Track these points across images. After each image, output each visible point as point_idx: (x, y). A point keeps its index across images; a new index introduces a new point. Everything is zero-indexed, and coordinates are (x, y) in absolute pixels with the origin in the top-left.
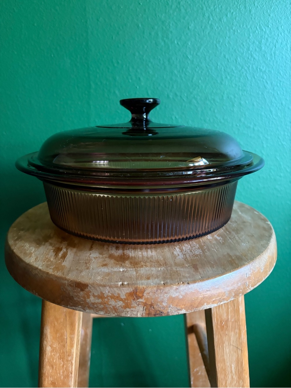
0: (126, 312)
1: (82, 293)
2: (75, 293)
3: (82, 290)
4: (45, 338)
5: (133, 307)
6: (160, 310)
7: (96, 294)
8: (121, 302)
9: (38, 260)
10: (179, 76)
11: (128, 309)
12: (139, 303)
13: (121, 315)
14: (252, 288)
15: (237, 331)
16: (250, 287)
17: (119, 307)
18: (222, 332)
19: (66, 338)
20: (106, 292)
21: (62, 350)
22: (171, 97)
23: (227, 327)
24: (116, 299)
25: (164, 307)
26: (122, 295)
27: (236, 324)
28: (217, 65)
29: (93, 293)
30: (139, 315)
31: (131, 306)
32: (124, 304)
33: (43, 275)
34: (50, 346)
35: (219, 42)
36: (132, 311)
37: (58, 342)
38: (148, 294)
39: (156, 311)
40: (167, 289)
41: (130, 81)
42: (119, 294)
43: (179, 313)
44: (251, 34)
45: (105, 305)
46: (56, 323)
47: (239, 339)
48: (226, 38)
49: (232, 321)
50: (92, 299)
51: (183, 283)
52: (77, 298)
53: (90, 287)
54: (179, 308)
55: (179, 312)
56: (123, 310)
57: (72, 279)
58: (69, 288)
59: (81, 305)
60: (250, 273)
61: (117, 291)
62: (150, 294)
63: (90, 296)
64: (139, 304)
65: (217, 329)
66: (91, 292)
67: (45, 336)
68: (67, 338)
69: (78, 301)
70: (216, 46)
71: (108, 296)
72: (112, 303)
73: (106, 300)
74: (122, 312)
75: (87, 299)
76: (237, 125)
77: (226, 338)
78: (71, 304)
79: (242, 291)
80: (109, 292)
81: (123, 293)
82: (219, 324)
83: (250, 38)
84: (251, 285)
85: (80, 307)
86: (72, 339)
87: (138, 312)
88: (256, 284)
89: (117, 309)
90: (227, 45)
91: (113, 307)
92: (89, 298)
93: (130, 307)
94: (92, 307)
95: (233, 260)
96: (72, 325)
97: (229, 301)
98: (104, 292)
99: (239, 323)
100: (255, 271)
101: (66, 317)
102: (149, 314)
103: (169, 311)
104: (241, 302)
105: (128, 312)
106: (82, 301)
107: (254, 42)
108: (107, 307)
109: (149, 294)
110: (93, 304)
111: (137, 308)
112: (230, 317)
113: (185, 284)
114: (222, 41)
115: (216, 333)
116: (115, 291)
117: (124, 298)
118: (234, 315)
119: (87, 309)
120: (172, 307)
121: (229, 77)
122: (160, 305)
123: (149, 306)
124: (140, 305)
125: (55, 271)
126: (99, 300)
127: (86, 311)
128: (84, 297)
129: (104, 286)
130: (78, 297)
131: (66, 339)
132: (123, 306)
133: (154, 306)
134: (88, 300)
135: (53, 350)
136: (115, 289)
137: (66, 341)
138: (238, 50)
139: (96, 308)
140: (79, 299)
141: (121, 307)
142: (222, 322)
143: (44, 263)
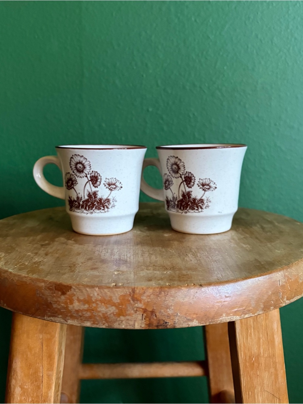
0: (120, 322)
1: (63, 297)
2: (54, 298)
3: (64, 293)
4: (14, 375)
5: (129, 315)
6: (164, 319)
7: (81, 298)
8: (114, 308)
9: (8, 264)
10: (197, 61)
11: (122, 318)
12: (136, 309)
13: (113, 326)
14: (288, 302)
15: (272, 370)
16: (284, 300)
17: (110, 314)
18: (252, 372)
19: (41, 375)
20: (94, 295)
21: (35, 394)
22: (187, 88)
23: (259, 366)
24: (106, 303)
25: (169, 316)
26: (114, 298)
27: (271, 360)
28: (248, 47)
29: (78, 297)
30: (137, 327)
31: (126, 313)
32: (117, 311)
33: (14, 279)
34: (20, 387)
35: (249, 18)
36: (128, 320)
37: (31, 381)
38: (148, 298)
39: (159, 320)
40: (173, 291)
41: (135, 68)
42: (111, 297)
43: (189, 325)
44: (290, 8)
45: (93, 313)
46: (29, 353)
47: (276, 382)
48: (258, 13)
49: (265, 356)
50: (76, 305)
51: (194, 284)
52: (56, 305)
53: (74, 289)
54: (189, 318)
55: (189, 323)
56: (116, 319)
57: (51, 281)
58: (47, 293)
59: (61, 315)
60: (284, 280)
61: (109, 294)
62: (151, 297)
63: (74, 300)
64: (137, 311)
65: (245, 368)
66: (74, 295)
67: (14, 372)
68: (43, 376)
69: (58, 309)
70: (246, 24)
71: (96, 300)
72: (102, 309)
73: (94, 305)
74: (115, 322)
75: (69, 305)
76: (275, 125)
77: (258, 380)
78: (49, 314)
79: (274, 304)
80: (98, 295)
81: (117, 295)
82: (248, 360)
83: (290, 12)
84: (287, 297)
85: (61, 317)
86: (49, 377)
87: (135, 321)
88: (294, 297)
89: (109, 318)
90: (259, 22)
91: (103, 314)
92: (72, 303)
93: (124, 314)
94: (75, 316)
95: (262, 265)
96: (50, 357)
97: (256, 314)
98: (92, 295)
99: (274, 360)
100: (291, 279)
101: (43, 346)
102: (149, 325)
103: (177, 321)
104: (276, 330)
105: (122, 321)
106: (63, 307)
107: (295, 18)
108: (95, 316)
109: (149, 296)
110: (78, 311)
111: (134, 315)
112: (262, 351)
113: (196, 286)
114: (252, 17)
115: (244, 374)
116: (106, 293)
117: (117, 303)
118: (268, 347)
119: (69, 319)
120: (179, 316)
121: (263, 63)
122: (164, 313)
123: (149, 313)
124: (139, 311)
125: (29, 274)
126: (85, 306)
127: (67, 322)
128: (66, 303)
129: (92, 287)
130: (58, 303)
131: (41, 378)
132: (116, 313)
133: (157, 314)
134: (70, 307)
135: (24, 392)
136: (106, 290)
137: (41, 380)
138: (274, 28)
139: (81, 316)
140: (59, 305)
141: (114, 314)
142: (252, 357)
143: (16, 266)
